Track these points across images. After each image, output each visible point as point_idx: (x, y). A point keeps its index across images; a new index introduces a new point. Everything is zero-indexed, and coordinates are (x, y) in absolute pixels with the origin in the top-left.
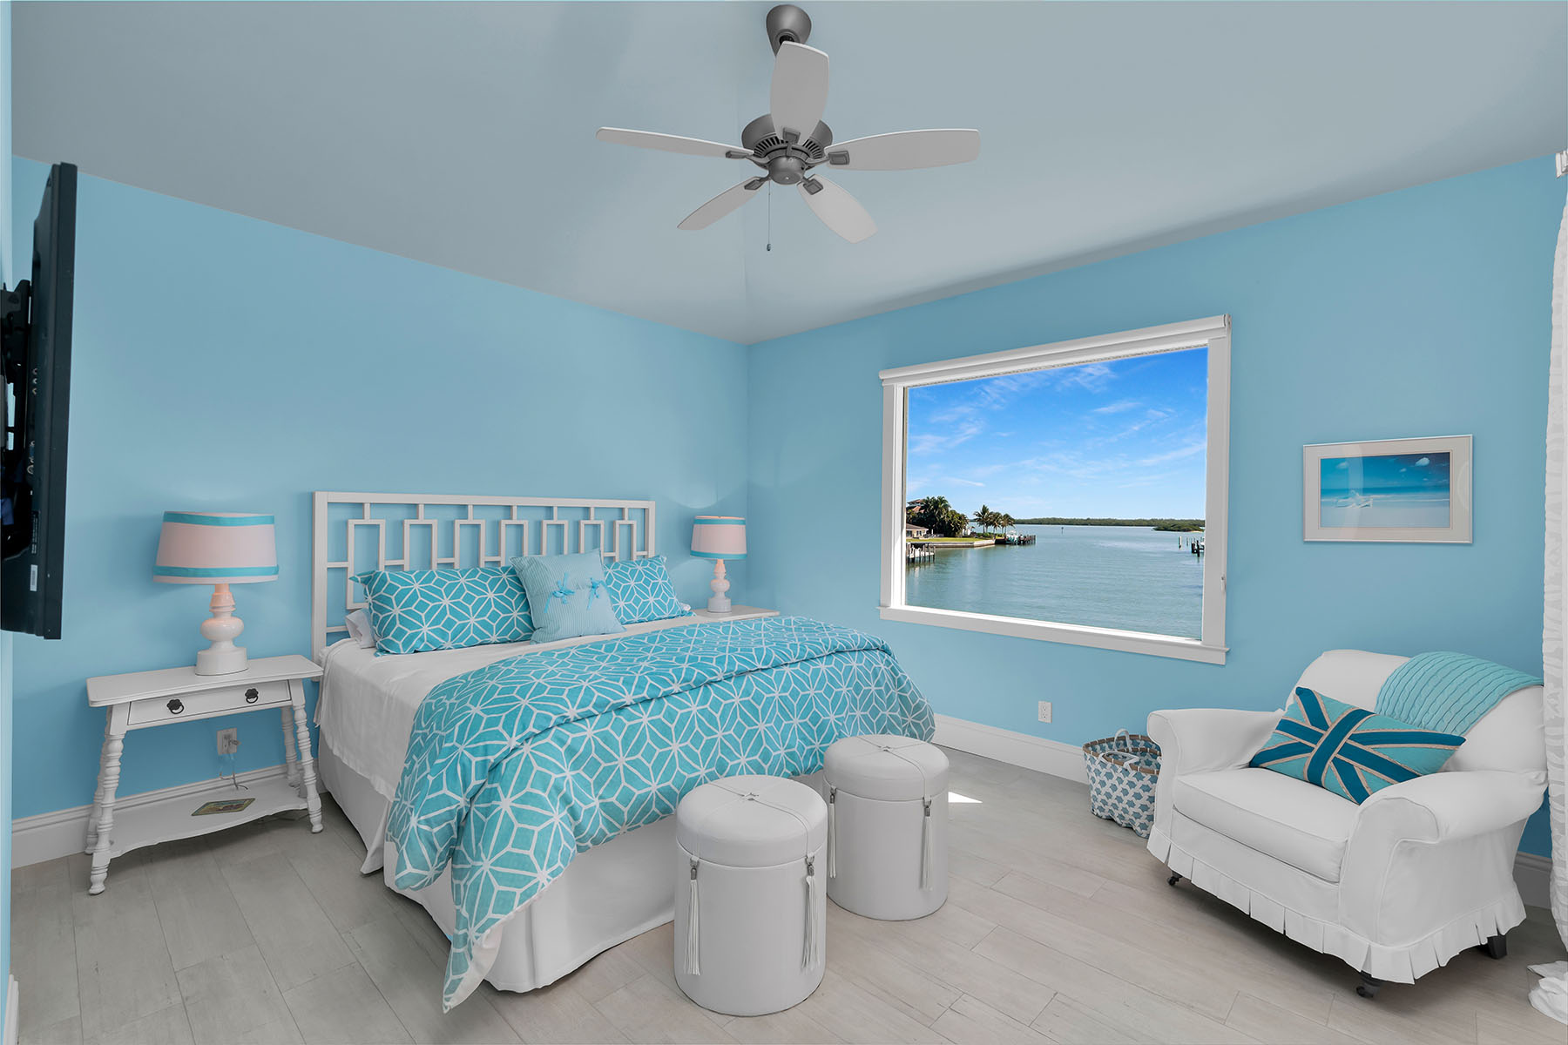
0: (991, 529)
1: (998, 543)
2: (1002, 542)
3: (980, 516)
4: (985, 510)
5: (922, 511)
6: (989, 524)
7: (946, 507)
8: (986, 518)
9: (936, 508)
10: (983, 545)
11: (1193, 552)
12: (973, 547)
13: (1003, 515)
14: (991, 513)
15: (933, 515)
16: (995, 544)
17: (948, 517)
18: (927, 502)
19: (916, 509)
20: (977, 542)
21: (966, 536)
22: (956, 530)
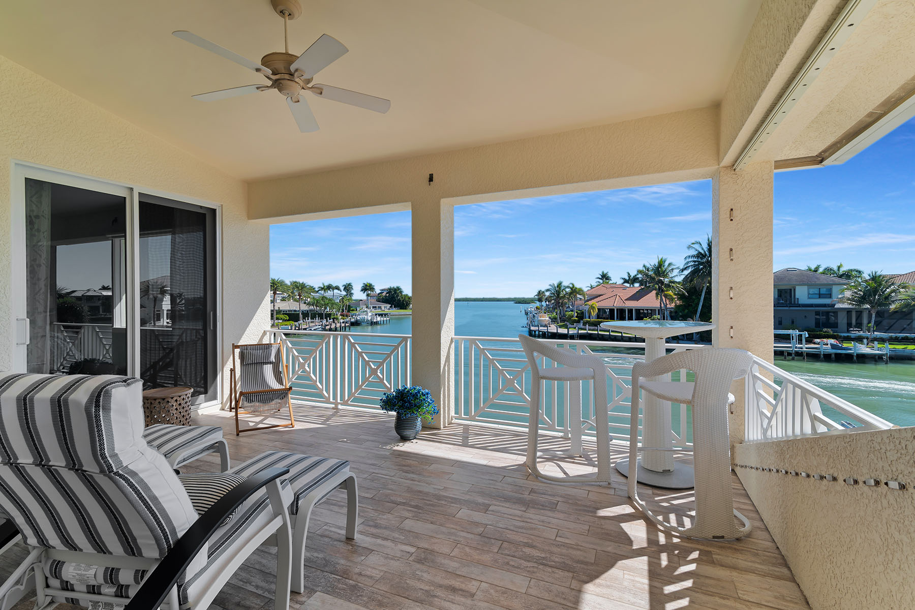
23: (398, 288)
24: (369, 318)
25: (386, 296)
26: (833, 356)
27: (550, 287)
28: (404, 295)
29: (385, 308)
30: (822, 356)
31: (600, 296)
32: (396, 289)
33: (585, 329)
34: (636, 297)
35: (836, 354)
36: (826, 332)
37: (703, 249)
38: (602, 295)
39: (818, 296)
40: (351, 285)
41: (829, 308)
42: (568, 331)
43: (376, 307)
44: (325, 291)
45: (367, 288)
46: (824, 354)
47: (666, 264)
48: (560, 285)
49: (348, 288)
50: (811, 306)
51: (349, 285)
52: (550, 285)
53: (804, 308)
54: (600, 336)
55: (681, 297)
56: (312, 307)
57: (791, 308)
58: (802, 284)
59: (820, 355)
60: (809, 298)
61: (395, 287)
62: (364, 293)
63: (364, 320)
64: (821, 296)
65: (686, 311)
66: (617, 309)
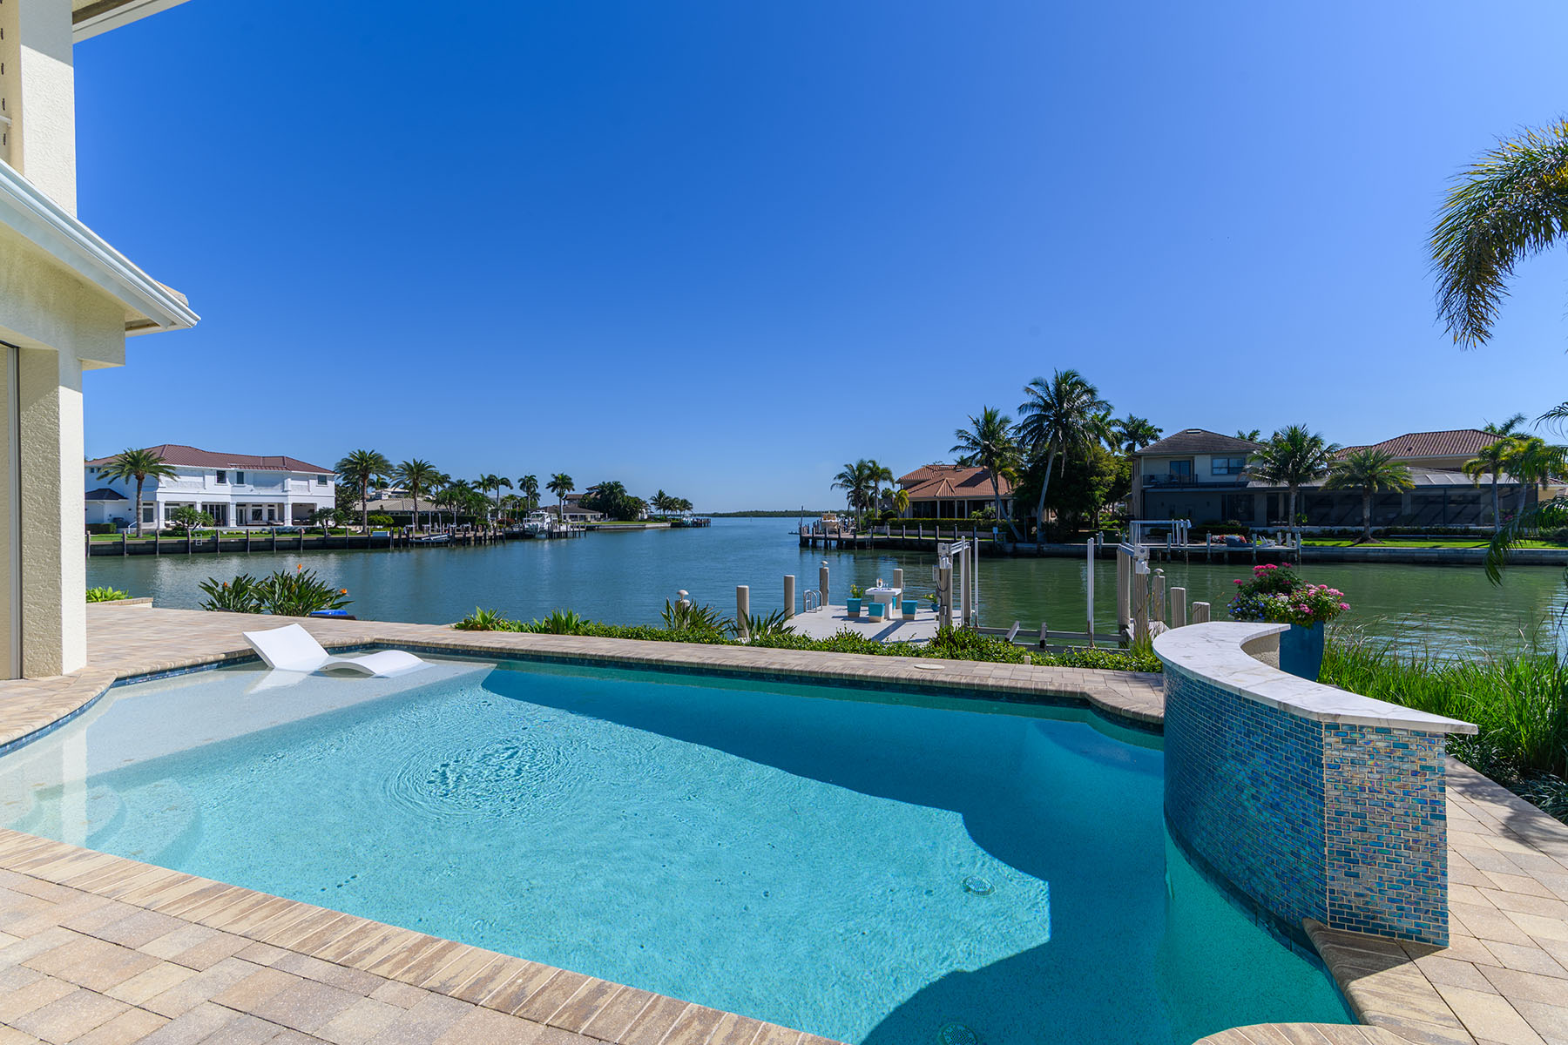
0: (668, 512)
1: (673, 526)
2: (678, 525)
3: (656, 500)
4: (661, 494)
5: (598, 496)
6: (666, 508)
7: (622, 492)
8: (663, 501)
9: (612, 493)
10: (660, 528)
12: (645, 528)
13: (680, 499)
14: (668, 498)
15: (608, 500)
16: (672, 526)
17: (623, 501)
18: (602, 487)
19: (593, 495)
20: (652, 525)
21: (642, 520)
22: (632, 514)
23: (617, 485)
24: (546, 527)
25: (595, 499)
26: (1226, 556)
27: (847, 470)
28: (628, 497)
29: (592, 518)
30: (1209, 557)
31: (921, 482)
32: (612, 487)
33: (885, 534)
34: (973, 481)
35: (1230, 553)
36: (1232, 524)
37: (1049, 395)
39: (1225, 471)
40: (534, 480)
41: (1240, 489)
42: (855, 537)
43: (576, 516)
44: (484, 488)
45: (561, 483)
46: (1211, 554)
47: (998, 419)
49: (528, 483)
50: (1215, 485)
51: (531, 478)
52: (846, 466)
53: (1202, 489)
54: (906, 543)
55: (1024, 475)
56: (442, 507)
57: (1185, 490)
58: (1203, 451)
59: (1206, 554)
60: (1213, 475)
61: (612, 483)
62: (553, 491)
63: (536, 529)
64: (1231, 471)
65: (1028, 495)
66: (941, 502)
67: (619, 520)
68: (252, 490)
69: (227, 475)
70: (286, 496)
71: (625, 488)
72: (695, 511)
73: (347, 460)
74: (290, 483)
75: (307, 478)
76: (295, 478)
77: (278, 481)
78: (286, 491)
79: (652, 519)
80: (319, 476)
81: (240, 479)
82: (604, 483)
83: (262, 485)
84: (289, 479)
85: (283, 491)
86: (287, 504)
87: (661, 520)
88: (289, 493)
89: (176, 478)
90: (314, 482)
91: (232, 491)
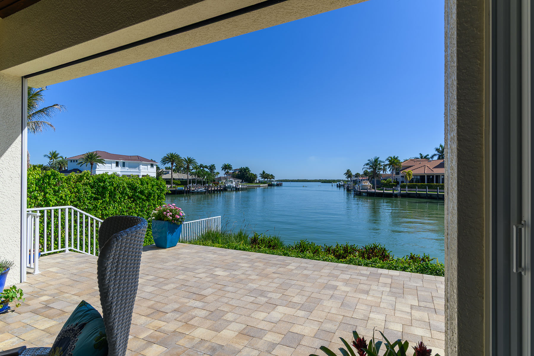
0: (266, 180)
1: (269, 185)
2: (271, 185)
3: (262, 175)
4: (264, 172)
5: (239, 173)
6: (265, 178)
7: (249, 171)
8: (264, 175)
9: (245, 172)
10: (264, 186)
11: (337, 187)
12: (260, 187)
13: (270, 174)
14: (266, 174)
15: (244, 175)
17: (250, 175)
18: (241, 169)
19: (237, 172)
20: (261, 185)
21: (257, 183)
22: (253, 180)
24: (234, 186)
28: (251, 173)
31: (410, 167)
33: (406, 191)
38: (412, 166)
40: (214, 166)
42: (393, 192)
45: (226, 167)
48: (376, 160)
49: (212, 168)
61: (245, 168)
62: (224, 171)
66: (427, 176)
67: (249, 183)
68: (128, 170)
69: (119, 163)
70: (140, 172)
71: (250, 169)
72: (276, 179)
73: (166, 157)
74: (142, 167)
75: (147, 165)
76: (143, 165)
77: (136, 166)
78: (140, 170)
79: (260, 182)
80: (151, 164)
81: (124, 165)
82: (241, 167)
83: (131, 168)
84: (141, 165)
85: (139, 170)
86: (140, 175)
87: (264, 183)
88: (141, 171)
89: (104, 164)
90: (149, 166)
91: (121, 170)
